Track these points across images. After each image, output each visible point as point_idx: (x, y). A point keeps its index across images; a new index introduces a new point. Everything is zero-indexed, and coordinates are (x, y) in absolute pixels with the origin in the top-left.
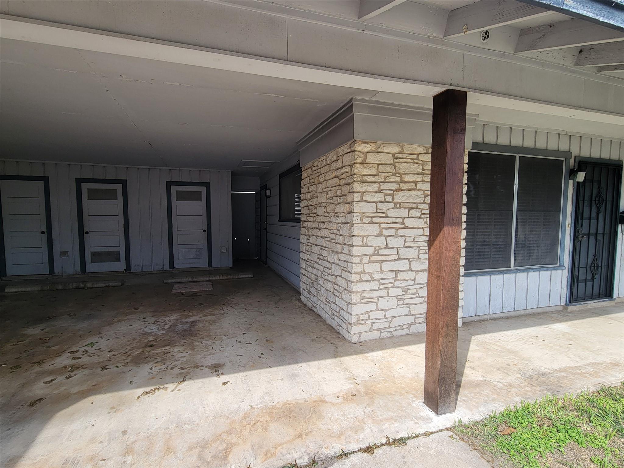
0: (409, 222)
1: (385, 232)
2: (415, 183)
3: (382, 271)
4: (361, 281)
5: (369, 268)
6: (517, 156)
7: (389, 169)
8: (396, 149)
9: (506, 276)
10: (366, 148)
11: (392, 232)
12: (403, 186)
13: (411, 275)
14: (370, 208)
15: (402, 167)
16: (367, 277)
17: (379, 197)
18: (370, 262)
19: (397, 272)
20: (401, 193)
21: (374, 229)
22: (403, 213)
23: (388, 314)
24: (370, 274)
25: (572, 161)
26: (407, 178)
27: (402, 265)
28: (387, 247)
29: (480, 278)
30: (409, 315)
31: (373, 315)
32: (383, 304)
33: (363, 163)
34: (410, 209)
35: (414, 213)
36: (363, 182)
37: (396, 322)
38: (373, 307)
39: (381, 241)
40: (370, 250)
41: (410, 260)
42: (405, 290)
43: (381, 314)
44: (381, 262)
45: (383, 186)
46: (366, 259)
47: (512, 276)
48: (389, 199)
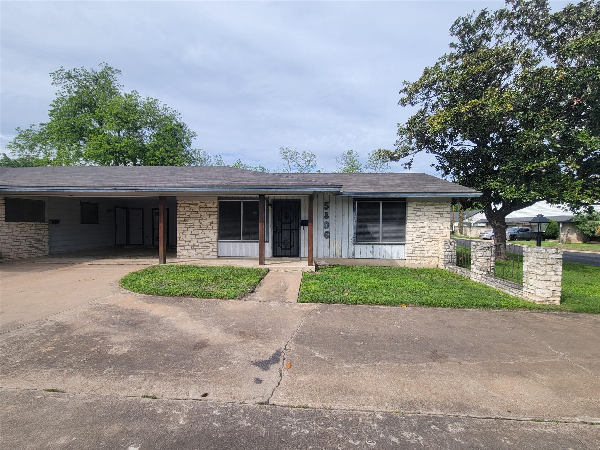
0: (195, 223)
1: (187, 226)
2: (197, 212)
3: (186, 238)
4: (179, 240)
5: (182, 237)
6: (242, 201)
7: (188, 208)
8: (190, 202)
9: (239, 243)
10: (181, 203)
11: (190, 226)
12: (193, 213)
13: (196, 240)
14: (182, 219)
15: (192, 207)
16: (182, 239)
17: (185, 216)
18: (182, 235)
19: (191, 238)
20: (192, 215)
21: (184, 225)
22: (193, 221)
23: (188, 251)
24: (183, 238)
25: (270, 201)
26: (194, 210)
27: (194, 236)
28: (188, 230)
29: (227, 243)
30: (196, 252)
31: (183, 251)
32: (186, 247)
33: (180, 207)
34: (195, 220)
35: (196, 221)
36: (180, 212)
37: (191, 254)
38: (183, 248)
39: (186, 229)
40: (183, 231)
41: (196, 235)
42: (194, 244)
43: (186, 251)
44: (186, 235)
45: (186, 213)
46: (181, 234)
47: (243, 244)
48: (188, 216)
